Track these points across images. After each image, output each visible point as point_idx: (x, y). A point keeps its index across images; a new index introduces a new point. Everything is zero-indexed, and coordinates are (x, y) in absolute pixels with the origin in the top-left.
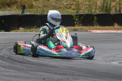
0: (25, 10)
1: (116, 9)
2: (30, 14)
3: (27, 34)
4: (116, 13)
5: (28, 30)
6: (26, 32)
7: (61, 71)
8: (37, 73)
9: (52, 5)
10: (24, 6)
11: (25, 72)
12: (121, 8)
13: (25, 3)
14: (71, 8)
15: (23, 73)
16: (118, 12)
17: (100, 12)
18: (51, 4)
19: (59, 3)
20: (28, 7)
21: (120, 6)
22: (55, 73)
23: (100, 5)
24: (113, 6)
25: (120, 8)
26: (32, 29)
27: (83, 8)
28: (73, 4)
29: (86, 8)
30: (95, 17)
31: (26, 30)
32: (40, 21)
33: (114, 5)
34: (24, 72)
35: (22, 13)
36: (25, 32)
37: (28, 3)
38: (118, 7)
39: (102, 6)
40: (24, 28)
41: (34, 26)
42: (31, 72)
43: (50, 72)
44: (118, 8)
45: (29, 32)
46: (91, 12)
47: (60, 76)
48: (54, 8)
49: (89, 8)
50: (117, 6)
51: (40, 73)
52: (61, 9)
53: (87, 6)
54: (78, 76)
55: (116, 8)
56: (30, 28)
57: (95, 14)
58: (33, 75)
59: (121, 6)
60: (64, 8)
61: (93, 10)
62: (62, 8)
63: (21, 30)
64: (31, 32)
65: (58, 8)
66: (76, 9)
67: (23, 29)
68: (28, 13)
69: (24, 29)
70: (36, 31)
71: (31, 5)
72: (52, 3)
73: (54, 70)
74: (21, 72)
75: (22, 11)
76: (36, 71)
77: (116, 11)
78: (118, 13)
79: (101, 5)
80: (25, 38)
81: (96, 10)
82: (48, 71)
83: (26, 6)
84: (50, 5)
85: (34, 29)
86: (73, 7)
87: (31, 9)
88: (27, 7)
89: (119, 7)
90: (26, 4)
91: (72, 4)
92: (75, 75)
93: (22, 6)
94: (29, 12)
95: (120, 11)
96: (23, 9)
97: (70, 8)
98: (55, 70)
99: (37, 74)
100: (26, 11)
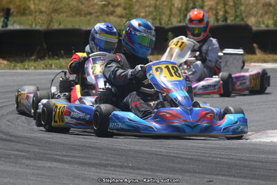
0: (10, 18)
1: (216, 15)
2: (22, 27)
3: (16, 74)
4: (216, 24)
5: (18, 65)
6: (13, 69)
7: (94, 158)
8: (40, 163)
9: (72, 6)
10: (8, 10)
11: (12, 163)
12: (228, 13)
13: (10, 3)
14: (115, 14)
15: (8, 164)
16: (223, 21)
17: (180, 22)
18: (69, 4)
19: (86, 3)
20: (17, 13)
21: (225, 7)
22: (82, 164)
23: (180, 6)
24: (209, 7)
25: (226, 12)
26: (26, 64)
27: (142, 14)
28: (119, 5)
29: (148, 13)
30: (170, 33)
31: (13, 65)
32: (45, 45)
33: (212, 5)
34: (10, 162)
35: (3, 27)
36: (10, 69)
37: (18, 3)
38: (220, 10)
39: (183, 8)
40: (8, 60)
41: (31, 56)
42: (28, 162)
43: (70, 161)
44: (221, 13)
45: (19, 71)
46: (160, 22)
47: (93, 169)
48: (76, 14)
49: (155, 14)
50: (219, 7)
51: (48, 164)
52: (93, 16)
53: (151, 9)
54: (134, 169)
55: (217, 13)
56: (22, 62)
57: (169, 26)
58: (32, 167)
59: (227, 7)
60: (99, 14)
61: (165, 19)
62: (95, 15)
63: (3, 65)
64: (26, 69)
65: (85, 14)
66: (124, 15)
67: (5, 62)
68: (17, 27)
69: (9, 63)
70: (35, 68)
71: (22, 7)
72: (71, 3)
73: (78, 157)
74: (4, 161)
75: (4, 21)
76: (39, 160)
77: (218, 20)
78: (221, 23)
79: (182, 6)
80: (12, 84)
81: (172, 17)
82: (65, 158)
83: (11, 11)
84: (67, 7)
85: (31, 63)
86: (119, 11)
87: (24, 18)
88: (15, 13)
89: (223, 10)
90: (11, 7)
91: (116, 3)
92: (126, 167)
93: (3, 10)
94: (20, 24)
95: (225, 19)
96: (6, 18)
97: (112, 13)
98: (81, 155)
99: (40, 167)
100: (12, 22)
